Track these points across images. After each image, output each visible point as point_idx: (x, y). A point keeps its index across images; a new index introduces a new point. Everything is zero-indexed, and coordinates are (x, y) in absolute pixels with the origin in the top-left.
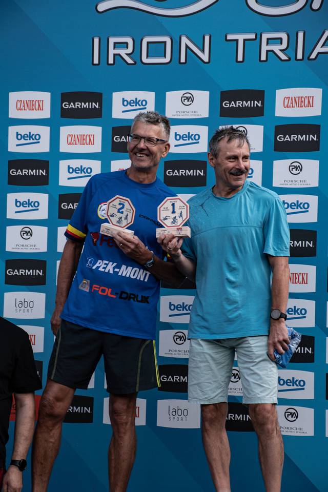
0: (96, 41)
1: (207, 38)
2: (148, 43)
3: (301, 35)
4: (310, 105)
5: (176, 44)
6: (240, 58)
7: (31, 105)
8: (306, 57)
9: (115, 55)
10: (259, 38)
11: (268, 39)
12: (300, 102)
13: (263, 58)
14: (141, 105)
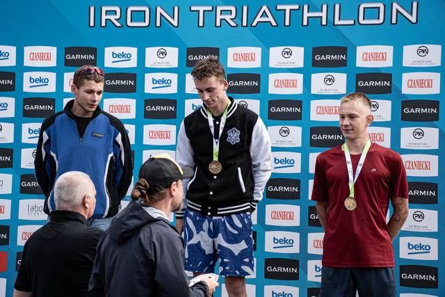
0: (92, 9)
1: (176, 9)
2: (132, 11)
3: (245, 8)
4: (253, 59)
5: (153, 13)
6: (201, 24)
7: (41, 56)
8: (249, 25)
9: (106, 20)
10: (214, 9)
11: (221, 11)
12: (245, 57)
13: (218, 24)
14: (127, 57)
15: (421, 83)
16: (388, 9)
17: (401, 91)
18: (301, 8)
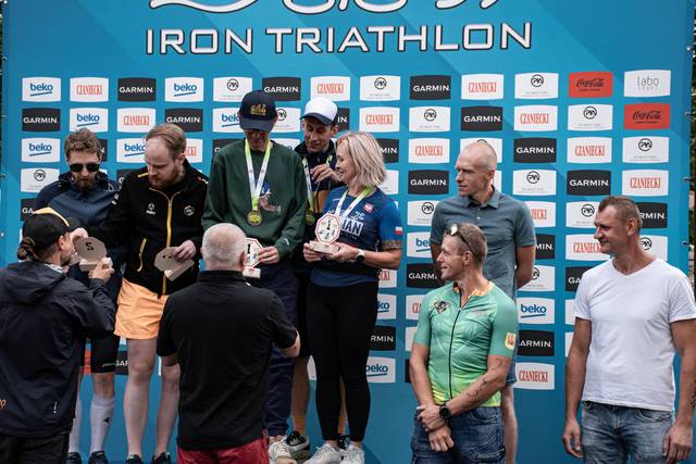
0: (150, 33)
1: (249, 32)
2: (197, 35)
3: (331, 31)
4: (340, 91)
5: (222, 37)
6: (279, 50)
7: (90, 90)
8: (336, 50)
9: (167, 46)
10: (295, 32)
11: (303, 34)
12: (331, 89)
13: (299, 50)
14: (191, 89)
15: (535, 118)
16: (498, 30)
17: (513, 128)
18: (397, 30)
